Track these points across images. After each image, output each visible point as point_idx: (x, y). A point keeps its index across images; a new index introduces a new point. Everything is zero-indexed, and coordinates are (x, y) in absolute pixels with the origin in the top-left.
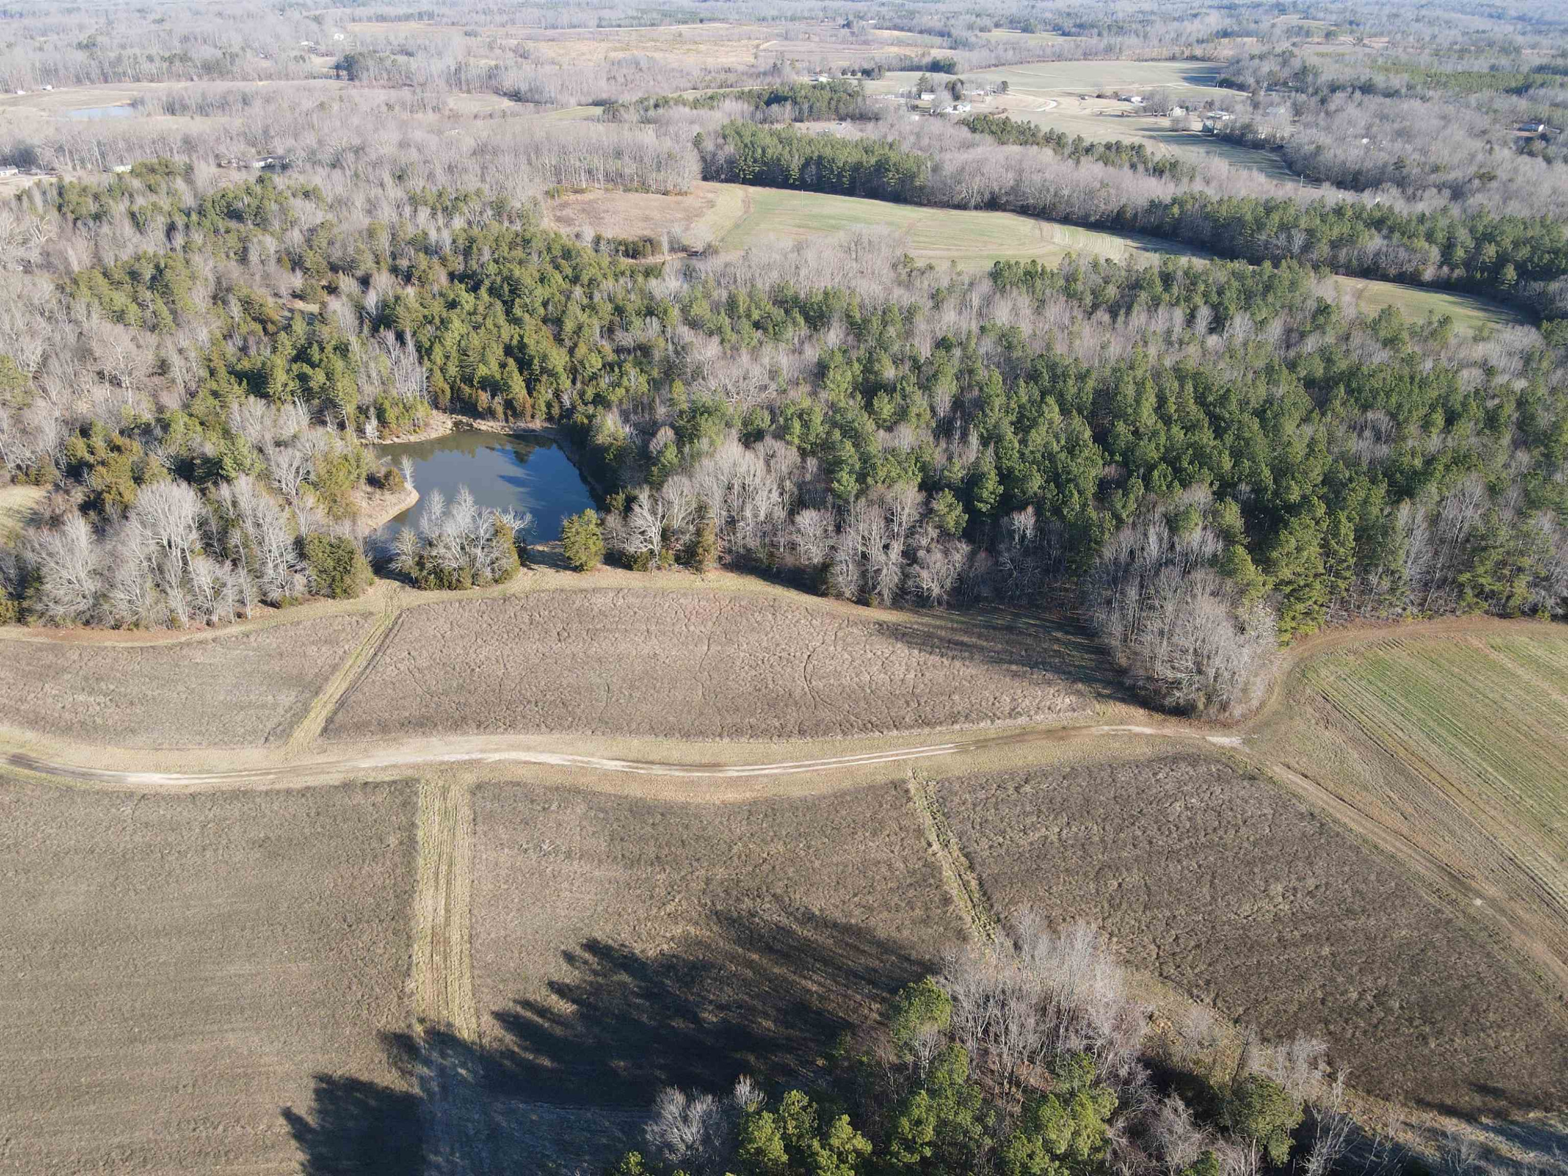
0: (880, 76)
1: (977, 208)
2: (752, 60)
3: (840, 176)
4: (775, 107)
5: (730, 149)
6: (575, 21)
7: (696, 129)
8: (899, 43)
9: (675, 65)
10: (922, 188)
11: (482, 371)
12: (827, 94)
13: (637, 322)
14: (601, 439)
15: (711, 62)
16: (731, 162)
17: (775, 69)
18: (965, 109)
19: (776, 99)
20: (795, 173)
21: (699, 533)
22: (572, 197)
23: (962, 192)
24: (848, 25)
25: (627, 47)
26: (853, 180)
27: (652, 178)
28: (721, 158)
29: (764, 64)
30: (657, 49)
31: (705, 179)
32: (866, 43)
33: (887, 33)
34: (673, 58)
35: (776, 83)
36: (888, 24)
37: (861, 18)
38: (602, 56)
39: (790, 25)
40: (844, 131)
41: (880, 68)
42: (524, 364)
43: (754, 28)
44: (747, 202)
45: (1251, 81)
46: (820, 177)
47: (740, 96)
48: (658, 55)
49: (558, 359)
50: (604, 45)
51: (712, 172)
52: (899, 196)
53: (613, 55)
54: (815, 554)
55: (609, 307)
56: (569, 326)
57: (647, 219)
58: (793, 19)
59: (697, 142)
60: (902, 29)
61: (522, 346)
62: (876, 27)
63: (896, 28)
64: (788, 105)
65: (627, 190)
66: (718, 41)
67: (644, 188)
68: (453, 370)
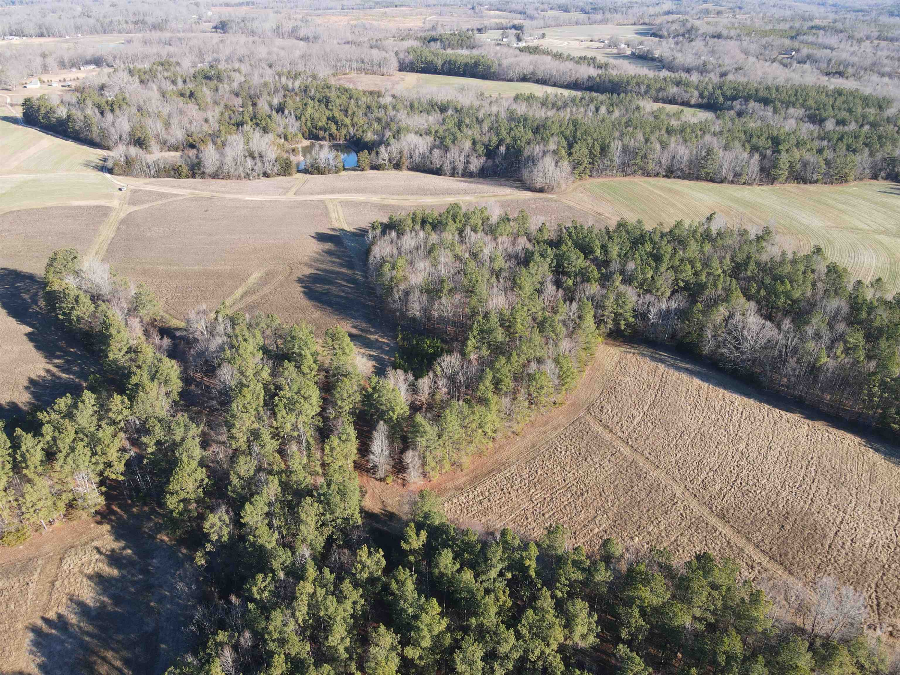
0: (486, 32)
1: (517, 81)
2: (422, 25)
3: (459, 68)
4: (432, 43)
5: (411, 57)
6: (329, 6)
7: (396, 49)
8: (499, 17)
9: (383, 27)
10: (494, 73)
11: (320, 124)
12: (457, 38)
13: (376, 110)
14: (366, 140)
15: (401, 26)
16: (411, 63)
17: (434, 28)
18: (522, 44)
19: (433, 39)
20: (440, 67)
21: (401, 157)
22: (343, 76)
23: (511, 74)
24: (473, 8)
25: (359, 18)
26: (465, 71)
27: (377, 69)
28: (407, 61)
29: (428, 26)
30: (374, 20)
31: (400, 70)
32: (482, 17)
33: (492, 12)
34: (383, 24)
35: (434, 33)
36: (493, 8)
37: (481, 5)
38: (346, 23)
39: (442, 8)
40: (465, 52)
41: (485, 27)
42: (336, 123)
43: (424, 10)
44: (418, 80)
45: (665, 33)
46: (450, 69)
47: (416, 39)
48: (375, 23)
49: (348, 121)
50: (347, 18)
51: (403, 68)
52: (484, 77)
53: (352, 22)
54: (437, 163)
55: (365, 106)
56: (350, 112)
57: (376, 84)
58: (445, 5)
59: (397, 54)
60: (501, 10)
61: (333, 117)
62: (488, 9)
63: (498, 10)
64: (438, 42)
65: (366, 74)
66: (405, 16)
67: (374, 73)
68: (309, 124)
